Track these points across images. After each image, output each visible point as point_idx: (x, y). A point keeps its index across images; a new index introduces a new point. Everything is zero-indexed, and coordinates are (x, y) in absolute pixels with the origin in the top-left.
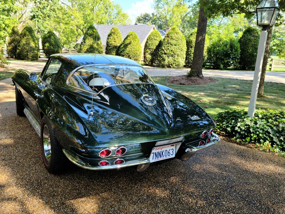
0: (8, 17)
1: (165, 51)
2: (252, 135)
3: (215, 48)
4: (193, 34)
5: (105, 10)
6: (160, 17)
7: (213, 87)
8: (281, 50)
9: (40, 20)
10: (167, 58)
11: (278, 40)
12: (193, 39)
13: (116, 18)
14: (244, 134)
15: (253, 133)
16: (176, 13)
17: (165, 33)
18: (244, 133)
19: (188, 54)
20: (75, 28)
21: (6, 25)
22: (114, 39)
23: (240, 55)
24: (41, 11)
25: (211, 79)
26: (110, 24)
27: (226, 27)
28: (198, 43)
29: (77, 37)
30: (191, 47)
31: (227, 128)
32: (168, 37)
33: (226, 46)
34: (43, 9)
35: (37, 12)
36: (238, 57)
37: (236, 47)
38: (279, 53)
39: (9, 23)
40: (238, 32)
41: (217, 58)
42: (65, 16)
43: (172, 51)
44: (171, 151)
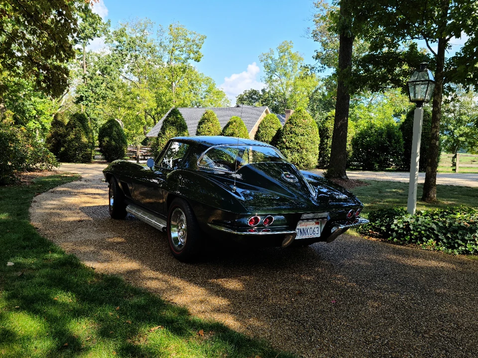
0: (42, 100)
1: (287, 144)
2: (412, 232)
3: (364, 138)
4: (329, 118)
5: (190, 87)
6: (275, 94)
7: (362, 192)
8: (474, 143)
9: (89, 104)
10: (290, 154)
11: (467, 126)
12: (330, 125)
13: (205, 97)
14: (403, 233)
15: (413, 230)
16: (299, 88)
17: (283, 118)
18: (402, 231)
19: (322, 148)
20: (142, 115)
21: (38, 112)
22: (208, 128)
23: (404, 148)
24: (92, 89)
25: (359, 182)
26: (196, 107)
27: (380, 107)
28: (338, 129)
29: (144, 128)
30: (328, 138)
31: (381, 227)
32: (291, 123)
33: (381, 134)
34: (96, 88)
35: (86, 91)
36: (402, 151)
37: (397, 137)
38: (472, 147)
39: (43, 109)
40: (401, 116)
41: (368, 153)
42: (127, 97)
43: (297, 144)
44: (316, 230)
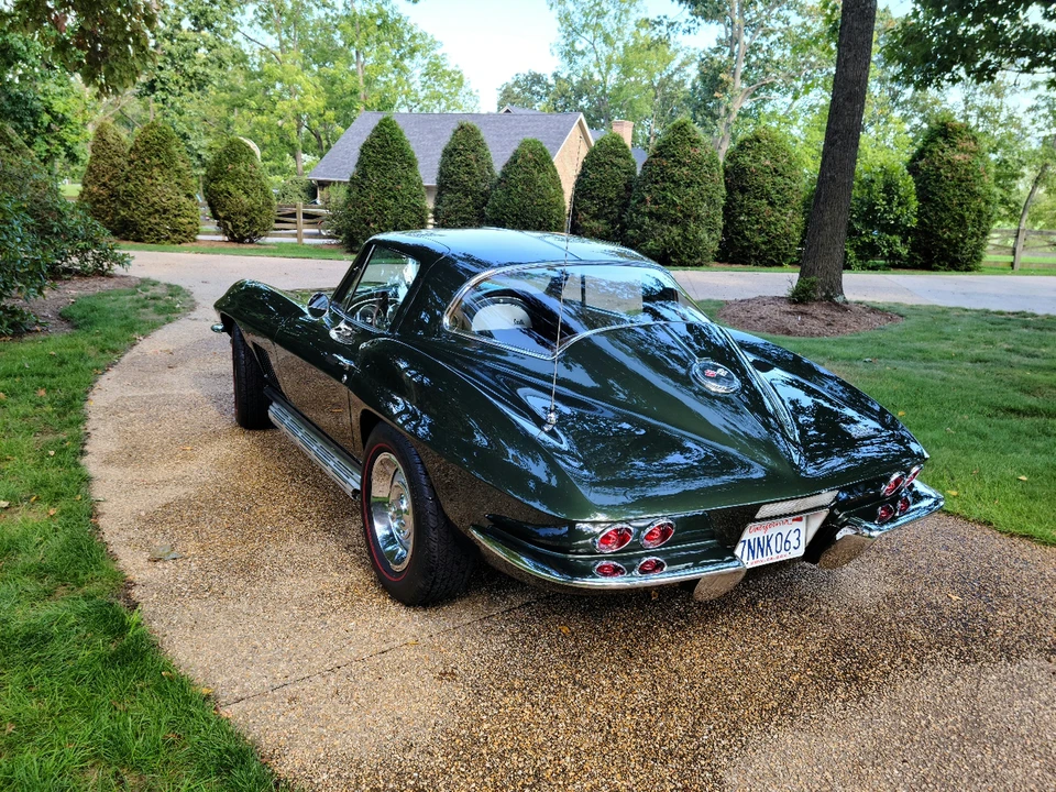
1: (653, 205)
4: (748, 144)
9: (170, 99)
12: (750, 162)
19: (729, 214)
20: (290, 127)
22: (467, 165)
23: (917, 215)
25: (872, 310)
30: (744, 191)
32: (661, 155)
34: (184, 60)
37: (904, 191)
43: (676, 205)
44: (793, 538)
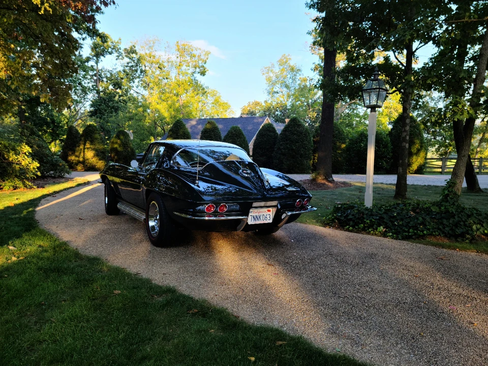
6: (276, 105)
15: (367, 219)
20: (152, 126)
23: (391, 152)
24: (105, 103)
25: (345, 183)
28: (324, 135)
29: (155, 138)
32: (286, 131)
34: (109, 101)
35: (100, 105)
36: (390, 155)
37: (385, 143)
42: (138, 110)
44: (268, 217)
